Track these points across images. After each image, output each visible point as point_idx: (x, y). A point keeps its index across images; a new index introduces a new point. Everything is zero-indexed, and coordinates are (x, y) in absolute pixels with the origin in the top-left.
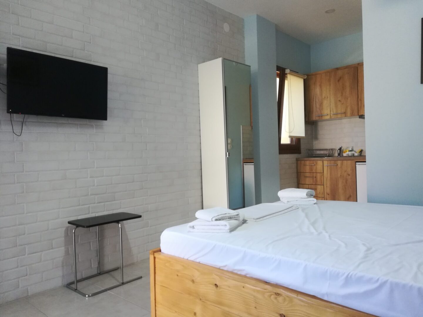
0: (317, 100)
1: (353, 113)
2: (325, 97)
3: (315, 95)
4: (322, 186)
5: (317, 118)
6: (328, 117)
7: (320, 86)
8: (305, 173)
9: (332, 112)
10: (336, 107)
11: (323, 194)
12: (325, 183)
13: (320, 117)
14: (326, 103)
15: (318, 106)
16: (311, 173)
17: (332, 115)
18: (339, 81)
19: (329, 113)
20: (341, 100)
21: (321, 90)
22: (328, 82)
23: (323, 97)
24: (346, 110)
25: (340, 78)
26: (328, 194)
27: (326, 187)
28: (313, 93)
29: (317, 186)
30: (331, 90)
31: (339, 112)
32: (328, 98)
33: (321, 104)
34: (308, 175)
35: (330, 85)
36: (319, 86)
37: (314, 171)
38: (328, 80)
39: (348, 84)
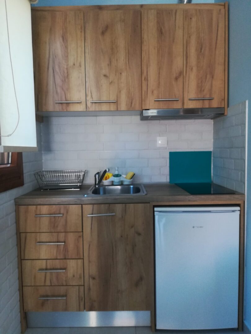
0: (57, 68)
1: (131, 103)
2: (74, 65)
3: (51, 56)
4: (80, 261)
5: (58, 108)
6: (80, 108)
7: (64, 39)
8: (38, 234)
9: (89, 98)
10: (98, 87)
11: (80, 277)
12: (86, 254)
13: (65, 105)
14: (75, 77)
15: (58, 81)
16: (54, 234)
17: (89, 104)
18: (103, 33)
19: (83, 99)
20: (108, 75)
21: (66, 47)
22: (81, 32)
23: (71, 63)
24: (118, 97)
25: (107, 28)
26: (94, 278)
27: (89, 262)
28: (47, 52)
29: (68, 261)
30: (87, 51)
31: (104, 99)
32: (80, 66)
33: (66, 78)
34: (44, 237)
35: (85, 39)
36: (61, 38)
37: (60, 228)
38: (81, 28)
39: (122, 43)
